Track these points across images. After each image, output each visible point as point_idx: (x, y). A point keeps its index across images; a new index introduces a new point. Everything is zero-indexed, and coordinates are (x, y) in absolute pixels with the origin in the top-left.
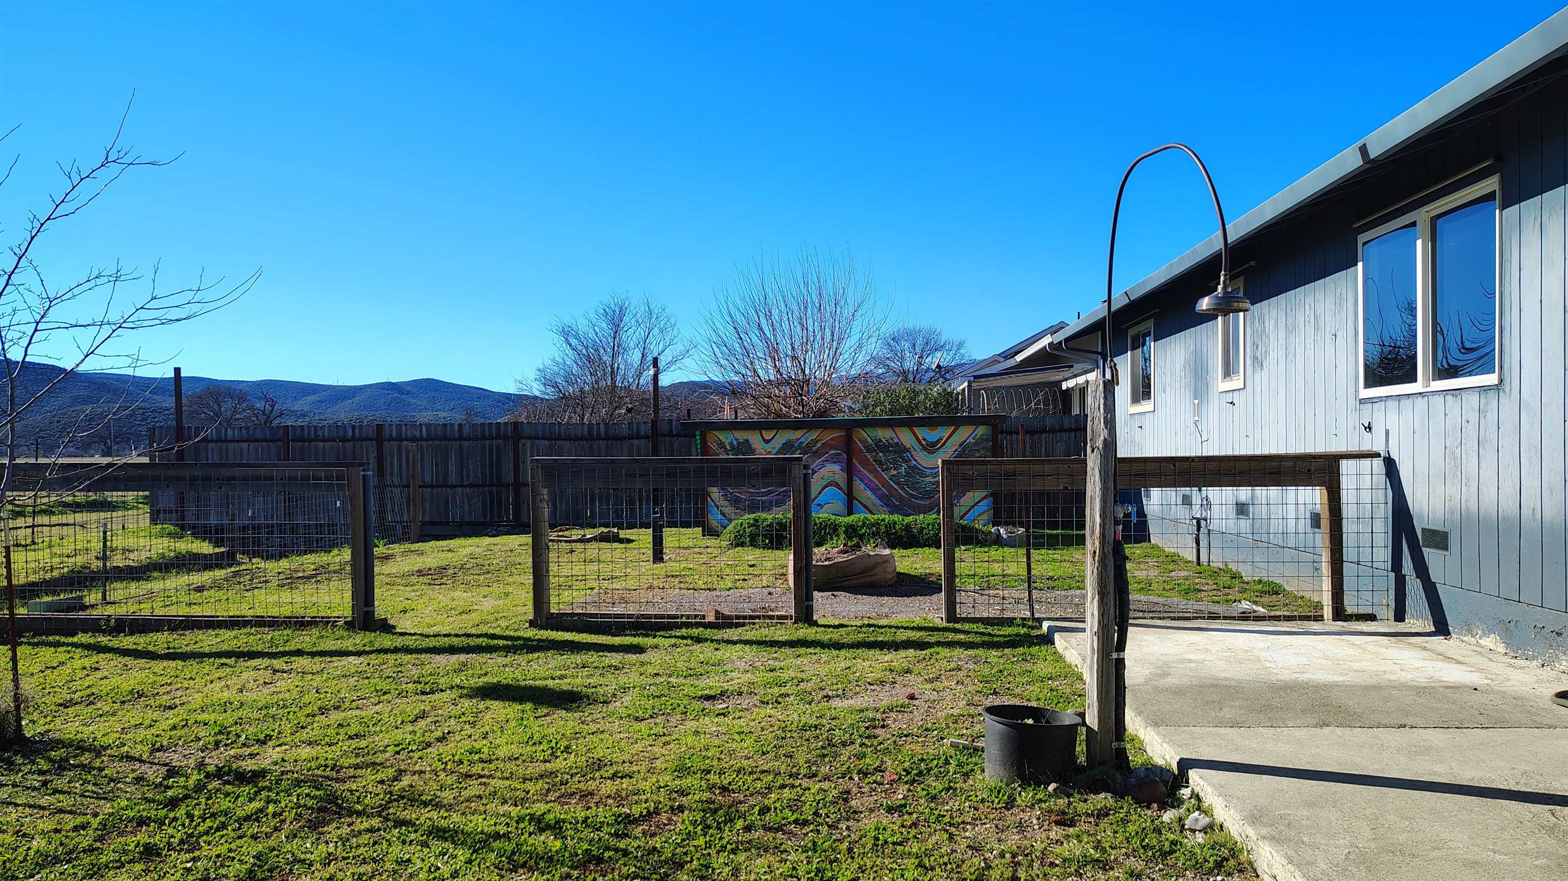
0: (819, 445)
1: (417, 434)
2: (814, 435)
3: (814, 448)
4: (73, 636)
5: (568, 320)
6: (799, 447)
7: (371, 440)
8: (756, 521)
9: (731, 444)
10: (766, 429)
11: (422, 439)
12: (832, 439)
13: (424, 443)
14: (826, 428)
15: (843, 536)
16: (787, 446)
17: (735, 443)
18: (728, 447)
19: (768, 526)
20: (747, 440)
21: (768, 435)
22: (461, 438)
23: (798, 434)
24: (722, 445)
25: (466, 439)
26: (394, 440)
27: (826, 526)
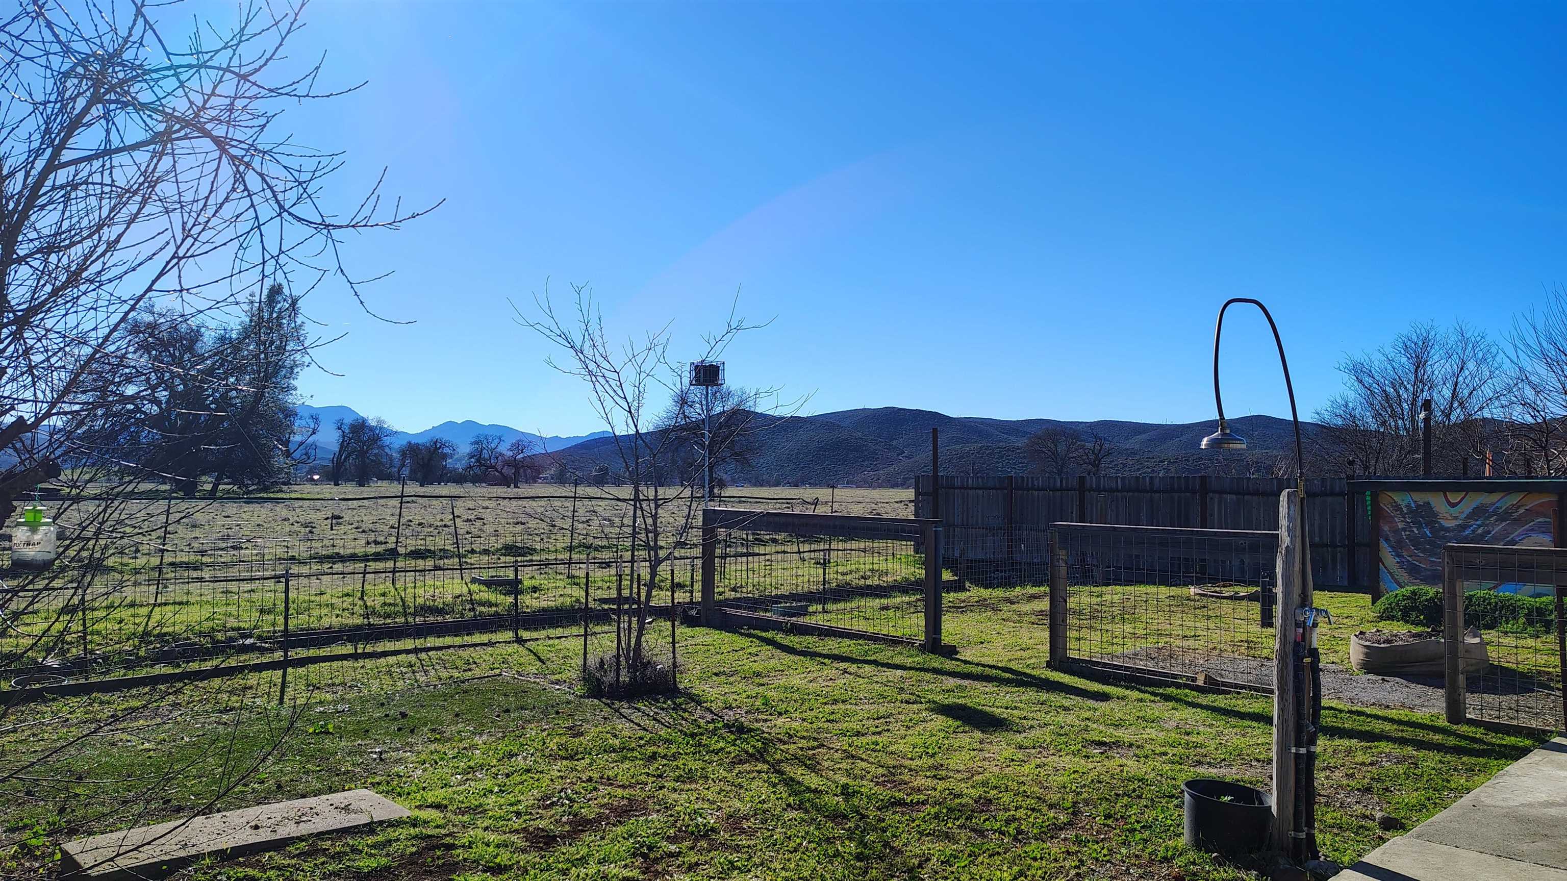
0: (1521, 511)
1: (1113, 485)
2: (1514, 499)
3: (1515, 515)
4: (765, 631)
5: (1359, 357)
6: (1495, 513)
7: (1075, 490)
8: (1414, 593)
9: (1408, 506)
10: (1450, 491)
11: (1117, 490)
12: (1541, 505)
13: (1119, 494)
14: (1530, 492)
15: (1522, 620)
16: (1479, 512)
17: (1413, 505)
18: (1405, 510)
19: (1427, 600)
20: (1428, 503)
21: (1454, 498)
22: (1152, 491)
23: (1494, 498)
24: (1398, 508)
25: (1156, 492)
26: (1094, 491)
27: (1502, 608)
